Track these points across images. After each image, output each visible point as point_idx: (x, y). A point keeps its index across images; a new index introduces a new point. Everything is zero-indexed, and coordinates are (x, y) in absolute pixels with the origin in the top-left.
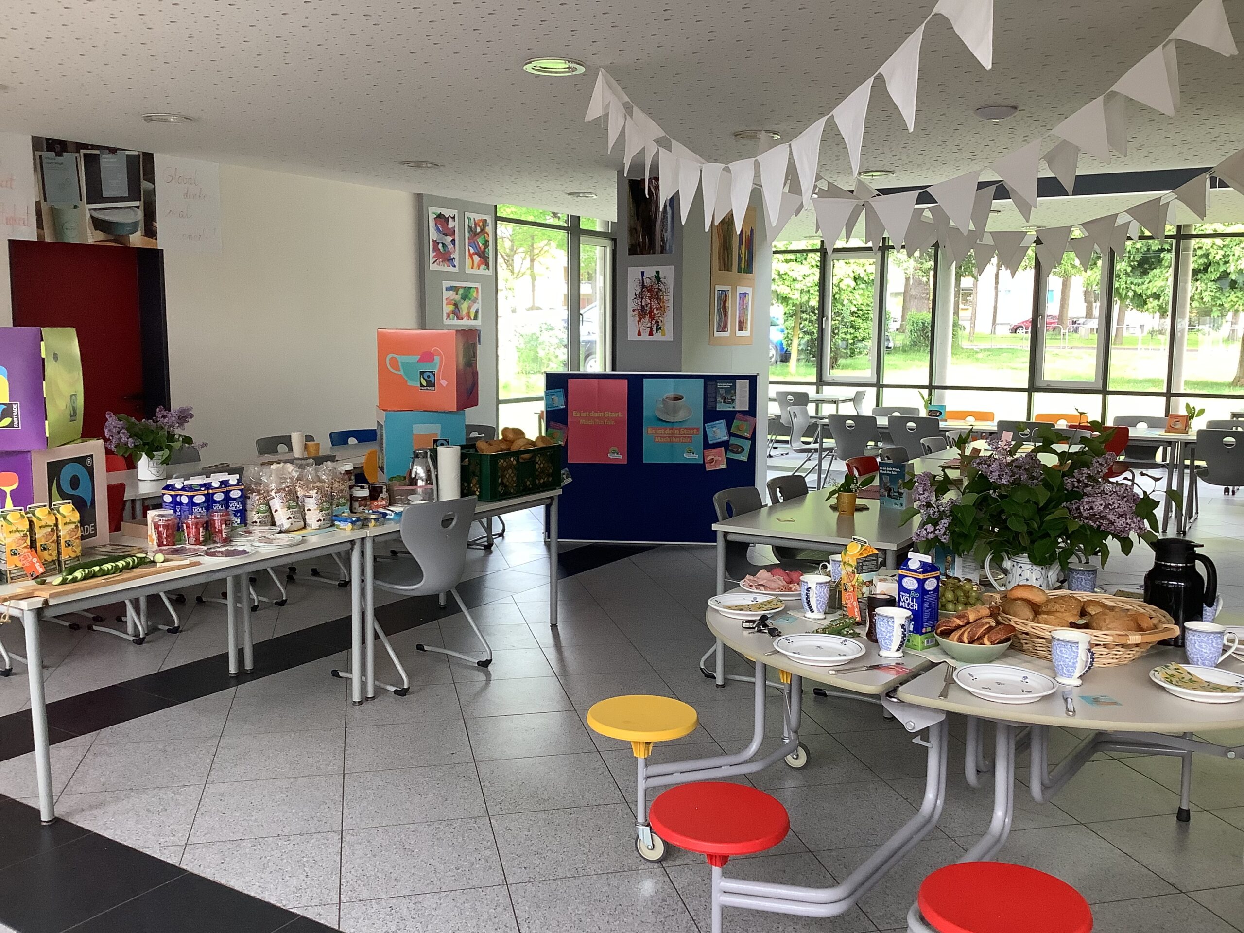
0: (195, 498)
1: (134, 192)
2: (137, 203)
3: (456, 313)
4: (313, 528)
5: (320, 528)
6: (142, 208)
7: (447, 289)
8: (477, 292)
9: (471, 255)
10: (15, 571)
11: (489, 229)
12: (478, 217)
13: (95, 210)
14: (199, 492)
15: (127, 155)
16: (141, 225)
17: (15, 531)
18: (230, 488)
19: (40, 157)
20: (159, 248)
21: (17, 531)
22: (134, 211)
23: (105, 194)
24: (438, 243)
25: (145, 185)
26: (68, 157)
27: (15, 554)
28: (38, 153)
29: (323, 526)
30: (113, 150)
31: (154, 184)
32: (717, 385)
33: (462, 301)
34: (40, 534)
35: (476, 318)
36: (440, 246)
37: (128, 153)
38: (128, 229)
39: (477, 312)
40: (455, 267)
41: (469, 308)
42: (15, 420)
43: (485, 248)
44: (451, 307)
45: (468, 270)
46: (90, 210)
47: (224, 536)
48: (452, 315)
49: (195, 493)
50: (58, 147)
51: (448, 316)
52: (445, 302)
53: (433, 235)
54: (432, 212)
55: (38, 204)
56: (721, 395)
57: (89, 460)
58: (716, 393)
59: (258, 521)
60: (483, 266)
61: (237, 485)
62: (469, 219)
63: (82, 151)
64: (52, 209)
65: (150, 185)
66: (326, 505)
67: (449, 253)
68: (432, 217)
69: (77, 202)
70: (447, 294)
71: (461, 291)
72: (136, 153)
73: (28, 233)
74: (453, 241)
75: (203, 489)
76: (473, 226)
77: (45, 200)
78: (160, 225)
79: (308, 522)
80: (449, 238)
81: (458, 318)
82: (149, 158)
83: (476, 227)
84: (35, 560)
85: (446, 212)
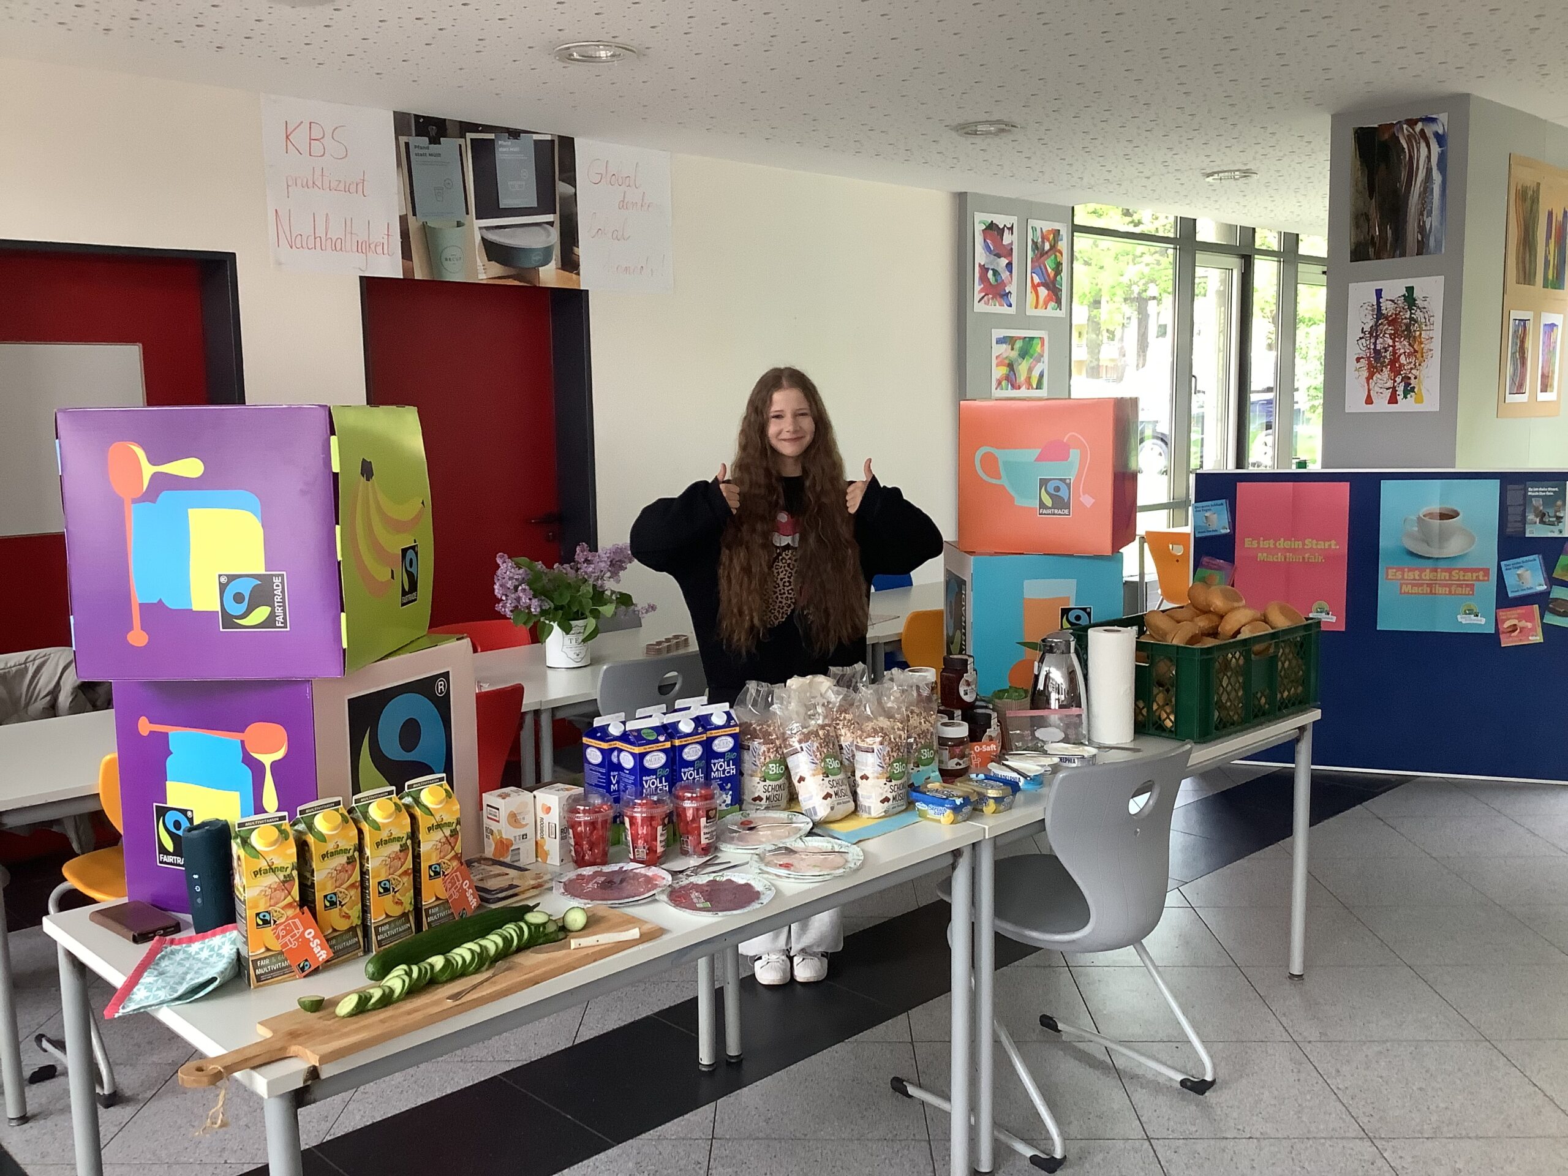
0: (648, 758)
1: (546, 201)
2: (550, 218)
3: (1011, 379)
4: (874, 814)
5: (887, 814)
6: (557, 224)
7: (1000, 341)
8: (1043, 345)
9: (1035, 287)
10: (267, 961)
11: (1063, 245)
12: (1047, 226)
13: (488, 228)
14: (654, 746)
15: (535, 141)
16: (556, 253)
17: (266, 872)
18: (714, 733)
19: (407, 144)
20: (582, 288)
21: (272, 870)
22: (545, 229)
23: (504, 203)
24: (987, 270)
25: (562, 188)
26: (449, 145)
27: (266, 922)
28: (403, 139)
29: (891, 812)
30: (515, 134)
31: (575, 187)
32: (1526, 491)
33: (1020, 360)
34: (322, 873)
35: (1039, 386)
36: (990, 273)
37: (536, 137)
38: (537, 258)
39: (1041, 376)
40: (1010, 306)
41: (1030, 370)
42: (279, 611)
43: (1056, 275)
44: (1004, 370)
45: (1031, 311)
46: (480, 228)
47: (704, 841)
48: (1004, 383)
49: (647, 748)
50: (433, 130)
51: (999, 383)
52: (994, 362)
53: (981, 257)
54: (980, 220)
55: (403, 220)
56: (1536, 509)
57: (440, 686)
58: (1524, 505)
59: (764, 796)
60: (1052, 304)
61: (727, 725)
62: (1034, 229)
63: (470, 136)
64: (424, 226)
65: (569, 189)
66: (898, 768)
67: (1001, 284)
68: (979, 228)
69: (460, 215)
70: (1001, 350)
71: (1018, 344)
72: (549, 138)
73: (390, 267)
74: (1009, 266)
75: (662, 738)
76: (1040, 240)
77: (414, 214)
78: (584, 251)
79: (863, 800)
80: (1004, 261)
81: (1013, 387)
82: (567, 144)
83: (1043, 242)
84: (310, 933)
85: (1001, 220)
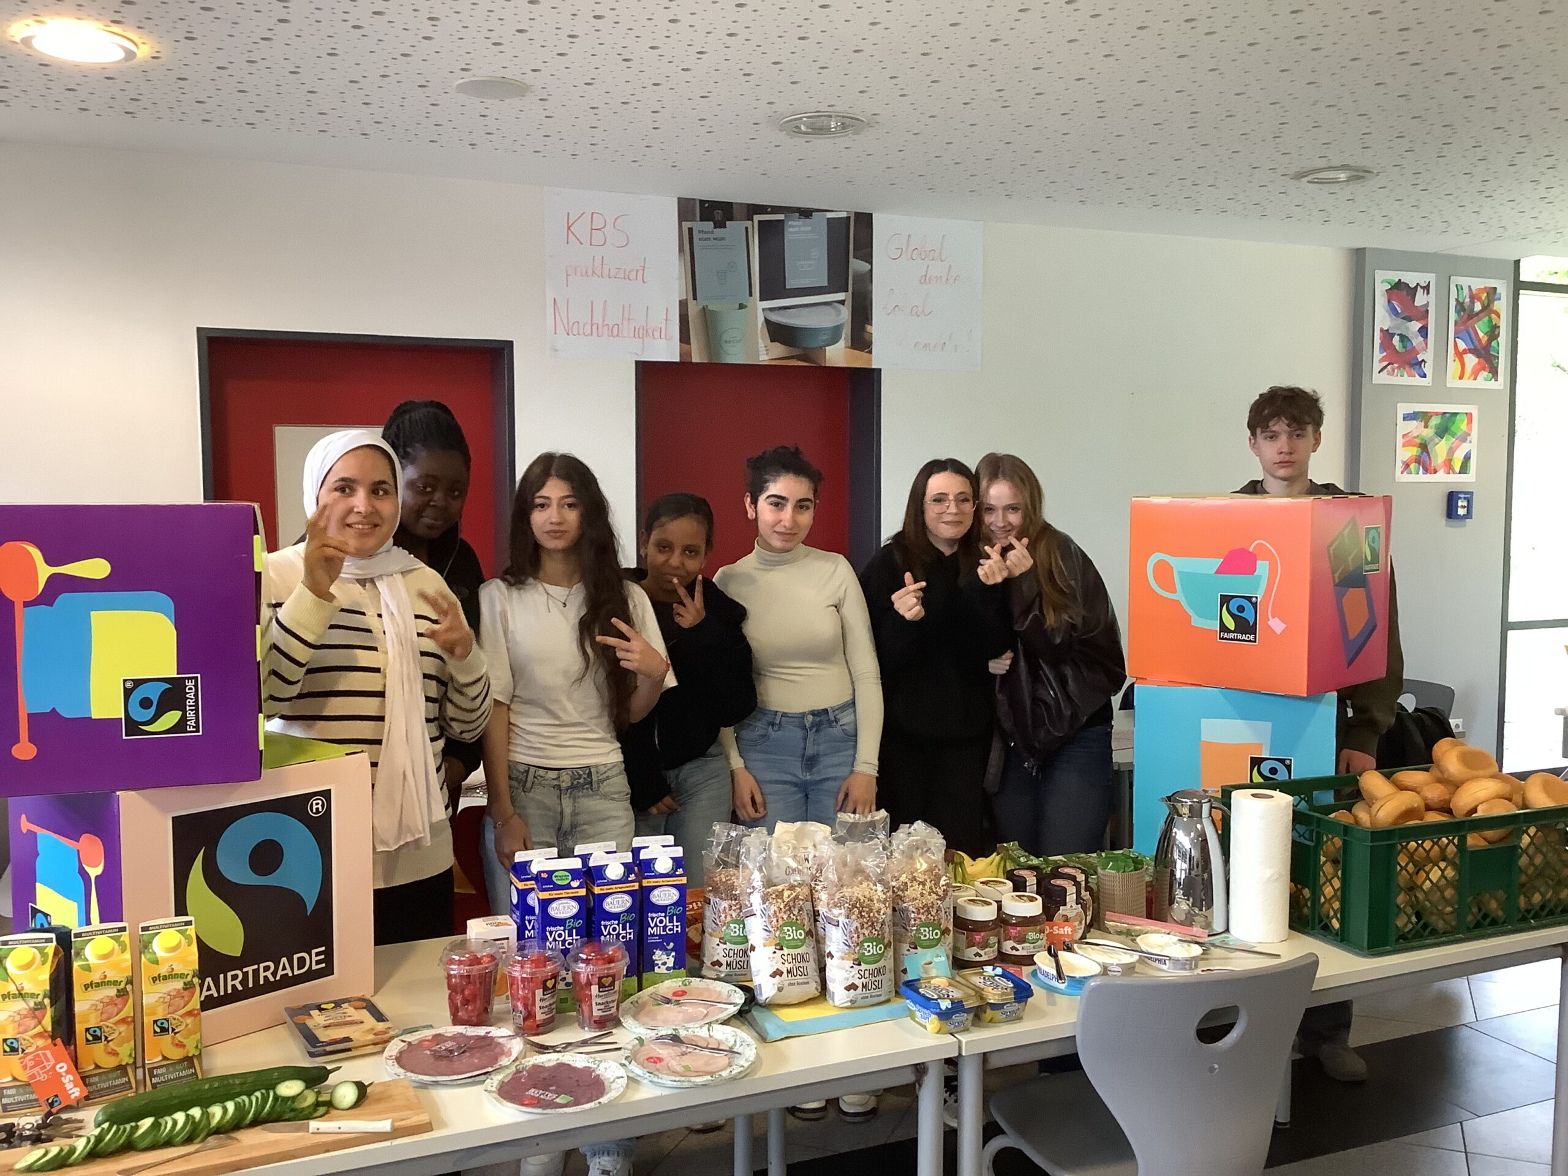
1: (838, 279)
2: (841, 296)
3: (1423, 460)
6: (849, 302)
7: (1407, 417)
8: (1470, 421)
9: (1459, 355)
11: (1502, 306)
12: (1478, 284)
13: (771, 309)
15: (828, 219)
16: (846, 332)
17: (15, 996)
18: (652, 882)
19: (690, 230)
20: (873, 367)
21: (21, 995)
22: (835, 308)
23: (791, 284)
24: (1393, 335)
25: (856, 265)
26: (735, 228)
27: (14, 1050)
28: (686, 225)
30: (806, 213)
31: (871, 264)
33: (1437, 440)
35: (1464, 469)
36: (1396, 341)
37: (830, 215)
38: (825, 337)
39: (1467, 458)
40: (1424, 376)
41: (1451, 451)
43: (1490, 341)
44: (1414, 451)
45: (1453, 382)
46: (764, 310)
48: (1413, 466)
50: (718, 214)
51: (1407, 466)
52: (1400, 441)
53: (1383, 319)
54: (1382, 280)
55: (683, 305)
57: (317, 804)
60: (1485, 374)
61: (674, 874)
62: (1459, 288)
63: (757, 218)
64: (704, 309)
65: (863, 266)
67: (1414, 351)
68: (1381, 288)
69: (744, 298)
70: (1405, 427)
71: (1435, 421)
72: (844, 215)
73: (667, 350)
74: (1423, 331)
76: (1467, 300)
77: (695, 298)
78: (878, 329)
80: (1416, 325)
81: (1426, 470)
82: (864, 221)
83: (1472, 302)
84: (62, 1067)
85: (1411, 278)
